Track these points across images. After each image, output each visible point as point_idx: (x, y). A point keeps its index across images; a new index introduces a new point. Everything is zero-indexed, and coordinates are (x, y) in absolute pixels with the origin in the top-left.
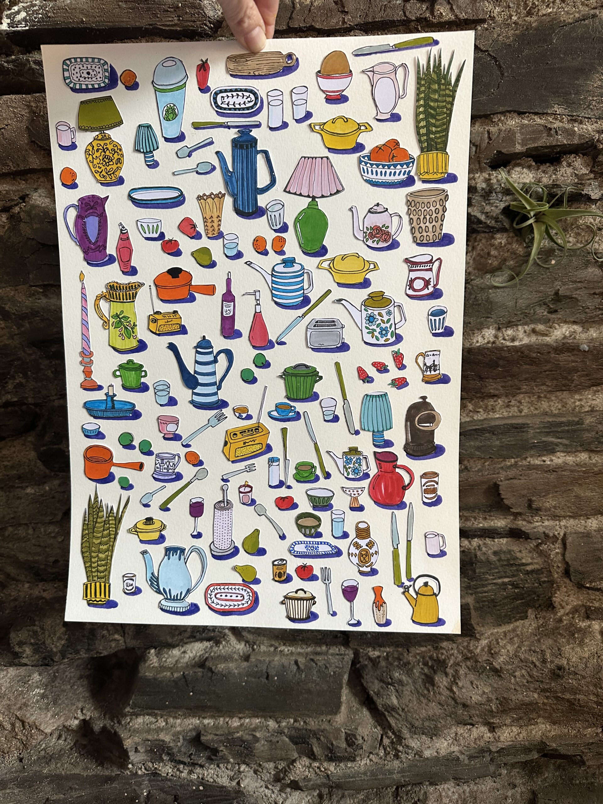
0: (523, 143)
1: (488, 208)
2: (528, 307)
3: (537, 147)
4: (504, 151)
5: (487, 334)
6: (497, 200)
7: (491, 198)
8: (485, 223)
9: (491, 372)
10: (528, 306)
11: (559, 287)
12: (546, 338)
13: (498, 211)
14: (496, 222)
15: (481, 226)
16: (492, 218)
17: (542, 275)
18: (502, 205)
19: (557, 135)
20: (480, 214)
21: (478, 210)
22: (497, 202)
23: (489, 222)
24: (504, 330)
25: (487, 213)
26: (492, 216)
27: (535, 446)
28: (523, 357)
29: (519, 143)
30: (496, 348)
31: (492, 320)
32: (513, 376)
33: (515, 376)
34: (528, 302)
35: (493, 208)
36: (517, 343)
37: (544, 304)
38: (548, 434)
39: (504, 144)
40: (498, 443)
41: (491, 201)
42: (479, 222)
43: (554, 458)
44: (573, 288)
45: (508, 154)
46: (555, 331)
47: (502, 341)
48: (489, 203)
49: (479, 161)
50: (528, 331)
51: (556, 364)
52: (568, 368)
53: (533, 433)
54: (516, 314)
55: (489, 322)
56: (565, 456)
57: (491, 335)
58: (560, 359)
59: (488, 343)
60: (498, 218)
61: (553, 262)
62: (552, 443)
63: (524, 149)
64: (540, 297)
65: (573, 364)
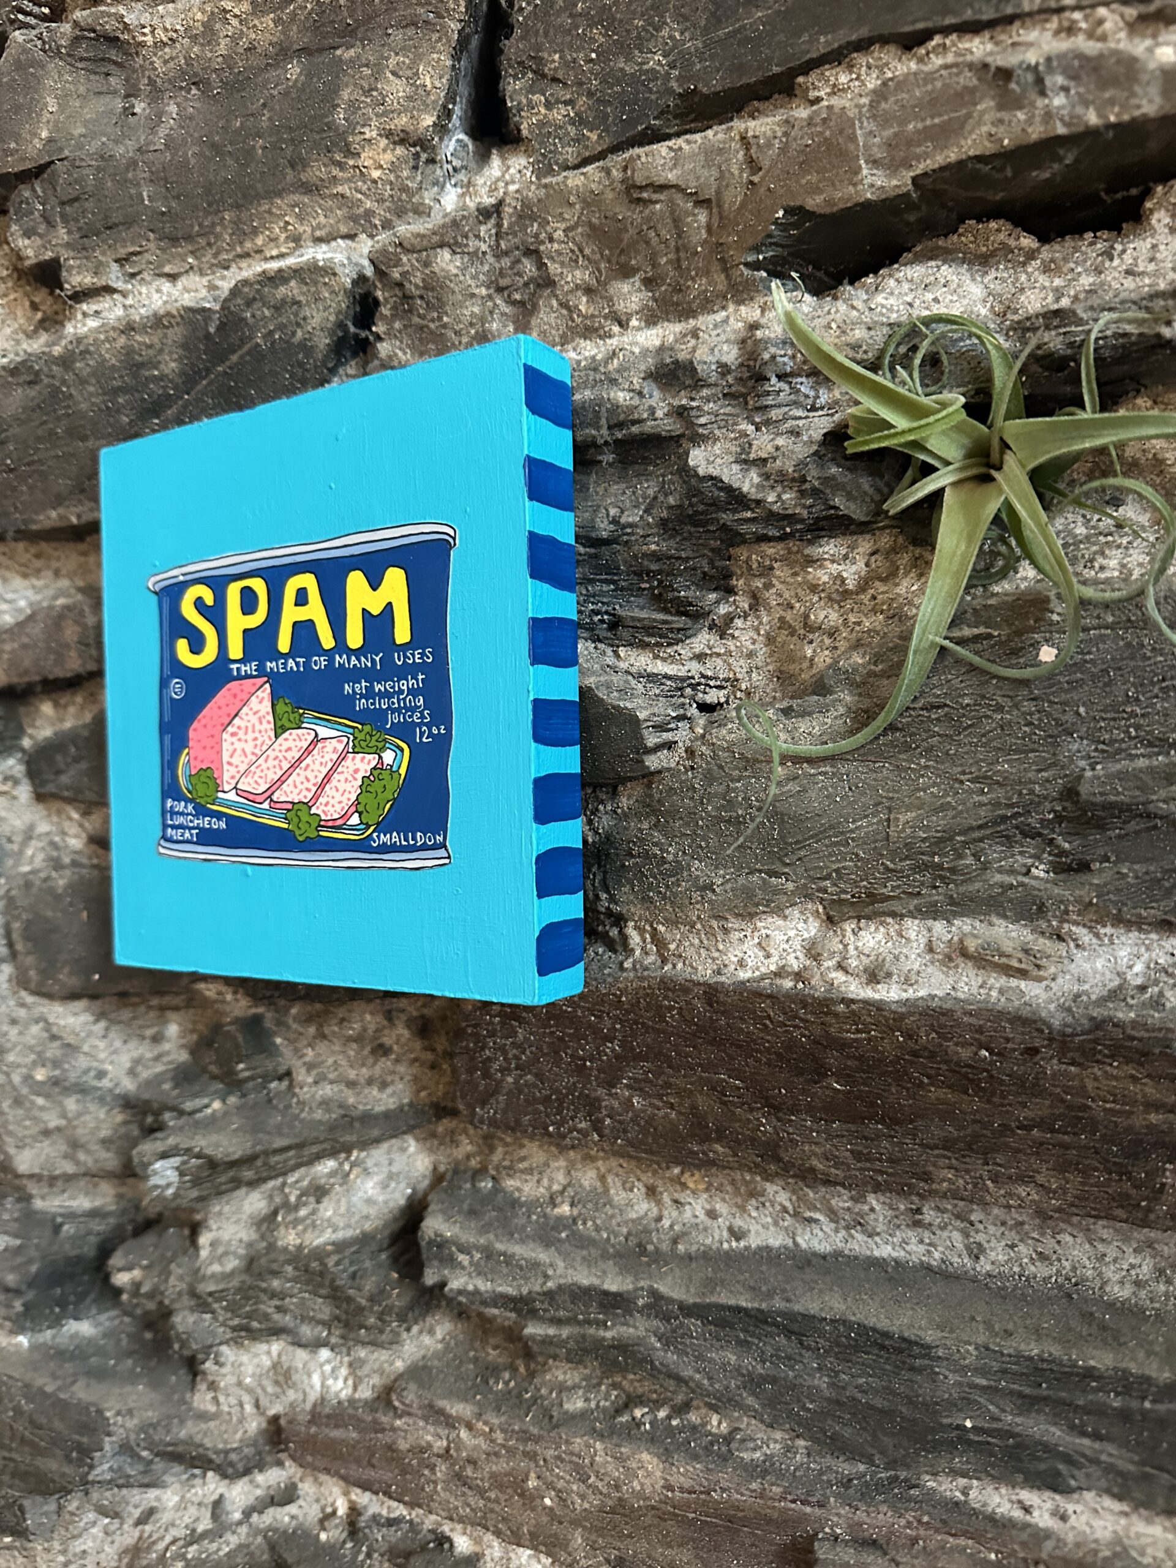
0: (893, 159)
1: (763, 444)
2: (939, 843)
3: (961, 164)
4: (814, 203)
5: (778, 937)
6: (796, 404)
7: (769, 401)
8: (758, 502)
9: (804, 1092)
10: (940, 841)
11: (1083, 763)
12: (1023, 984)
13: (801, 450)
14: (802, 493)
15: (749, 514)
16: (781, 479)
17: (999, 709)
18: (820, 425)
19: (1043, 93)
20: (736, 468)
21: (728, 453)
22: (800, 413)
23: (771, 498)
24: (849, 926)
25: (764, 461)
26: (781, 473)
27: (970, 1443)
28: (915, 1054)
29: (875, 163)
30: (803, 1001)
31: (790, 886)
32: (892, 1120)
33: (898, 1122)
34: (940, 822)
35: (780, 441)
36: (890, 993)
37: (1025, 835)
38: (1029, 1404)
39: (813, 178)
40: (822, 1382)
41: (775, 414)
42: (736, 499)
43: (1070, 1508)
44: (1151, 770)
45: (833, 215)
46: (1078, 955)
47: (833, 975)
48: (768, 422)
49: (723, 260)
50: (941, 947)
51: (1070, 1107)
52: (1129, 1130)
53: (959, 1384)
54: (887, 869)
55: (777, 891)
56: (1126, 1514)
57: (797, 944)
58: (1090, 1085)
59: (780, 973)
60: (803, 480)
61: (1047, 654)
62: (1049, 1449)
63: (899, 182)
64: (996, 804)
65: (1154, 1118)
